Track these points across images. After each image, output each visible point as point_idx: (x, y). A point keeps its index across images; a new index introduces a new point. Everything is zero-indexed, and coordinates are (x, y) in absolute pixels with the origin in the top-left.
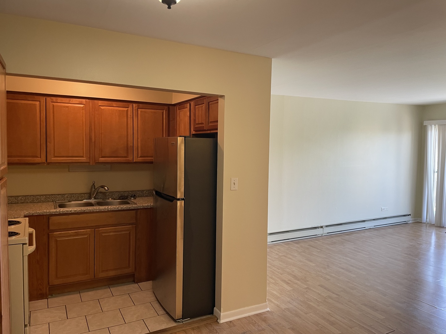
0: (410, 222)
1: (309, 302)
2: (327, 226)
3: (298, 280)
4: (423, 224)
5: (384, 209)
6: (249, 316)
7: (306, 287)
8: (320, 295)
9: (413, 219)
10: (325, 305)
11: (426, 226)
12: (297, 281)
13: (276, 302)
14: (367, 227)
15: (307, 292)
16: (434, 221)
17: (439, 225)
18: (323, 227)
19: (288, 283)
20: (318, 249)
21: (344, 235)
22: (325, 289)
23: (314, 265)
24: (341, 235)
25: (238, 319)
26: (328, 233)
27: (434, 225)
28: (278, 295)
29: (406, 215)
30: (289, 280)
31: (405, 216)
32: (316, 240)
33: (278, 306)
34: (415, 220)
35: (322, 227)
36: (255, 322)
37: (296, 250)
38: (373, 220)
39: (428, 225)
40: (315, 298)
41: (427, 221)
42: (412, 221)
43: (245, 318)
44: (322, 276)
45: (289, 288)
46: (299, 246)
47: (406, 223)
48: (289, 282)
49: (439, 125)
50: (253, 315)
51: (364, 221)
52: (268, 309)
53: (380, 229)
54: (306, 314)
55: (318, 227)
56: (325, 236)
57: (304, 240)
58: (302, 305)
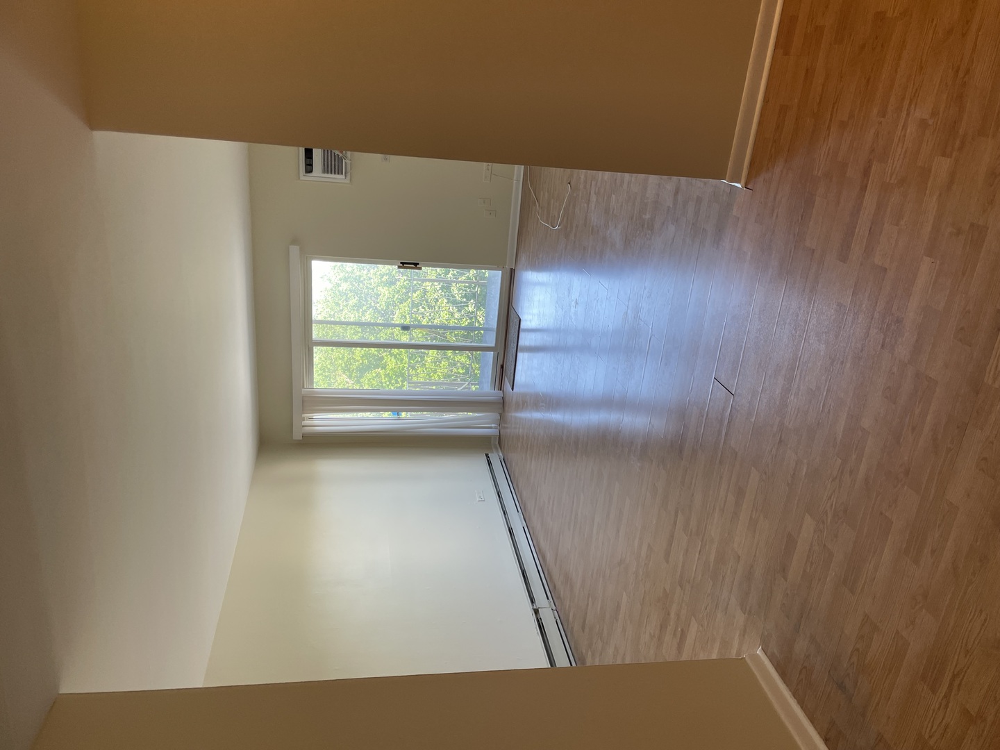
0: (501, 454)
1: (712, 565)
2: (533, 602)
3: (669, 614)
4: (501, 434)
5: (480, 497)
6: (794, 696)
7: (678, 589)
8: (687, 550)
9: (494, 450)
10: (706, 526)
11: (505, 428)
12: (673, 615)
13: (736, 643)
14: (522, 524)
15: (689, 582)
16: (495, 416)
17: (501, 406)
18: (535, 607)
19: (683, 635)
20: (588, 604)
21: (546, 565)
22: (671, 544)
23: (625, 596)
24: (548, 570)
25: (811, 721)
26: (548, 599)
27: (501, 415)
28: (717, 645)
29: (488, 461)
30: (675, 634)
31: (490, 464)
32: (568, 620)
33: (744, 633)
34: (496, 448)
35: (536, 612)
36: (801, 671)
37: (601, 654)
38: (505, 514)
39: (503, 425)
40: (697, 555)
41: (495, 428)
42: (497, 451)
43: (801, 703)
44: (645, 564)
45: (694, 627)
46: (590, 653)
47: (504, 462)
48: (679, 635)
49: (304, 411)
50: (787, 686)
51: (511, 531)
52: (759, 652)
53: (522, 500)
54: (739, 557)
55: (538, 621)
56: (556, 604)
57: (572, 647)
58: (723, 577)
